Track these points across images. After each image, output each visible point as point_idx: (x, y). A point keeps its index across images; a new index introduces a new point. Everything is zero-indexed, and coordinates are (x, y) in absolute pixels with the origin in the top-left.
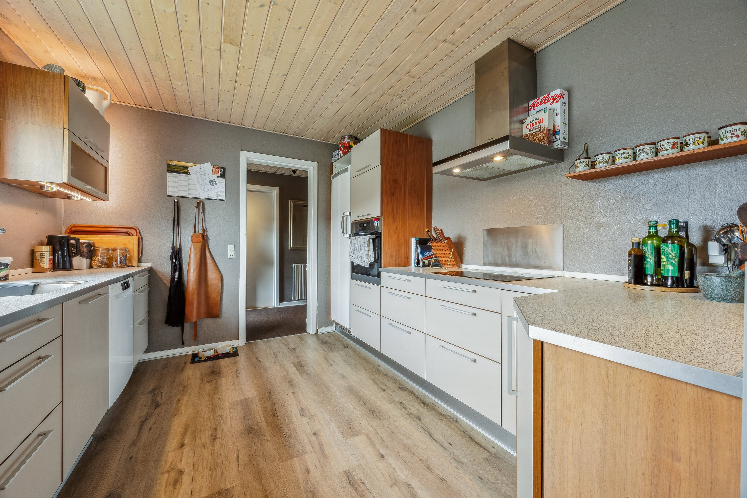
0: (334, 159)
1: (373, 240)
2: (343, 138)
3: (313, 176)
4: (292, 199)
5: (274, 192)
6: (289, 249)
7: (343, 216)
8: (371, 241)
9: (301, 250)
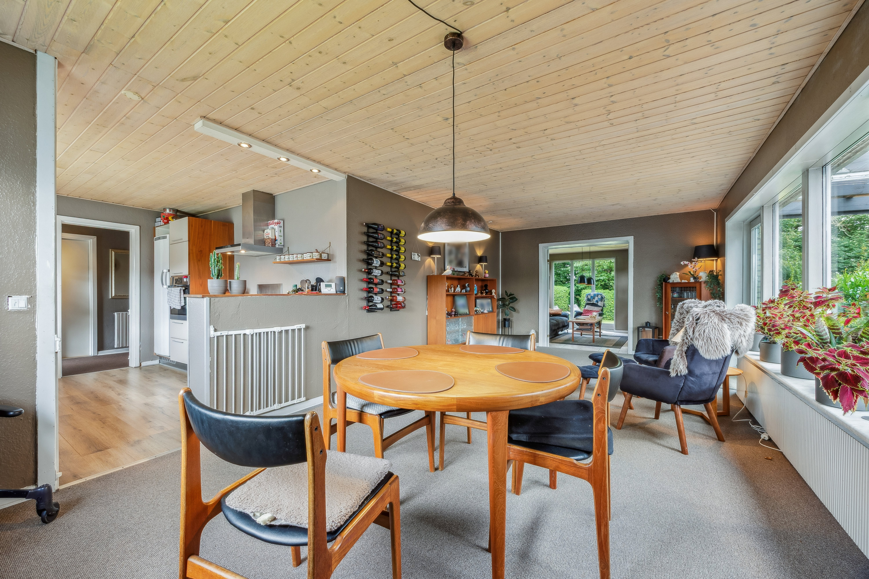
0: (157, 224)
1: (184, 290)
2: (165, 209)
3: (134, 237)
4: (113, 248)
5: (89, 241)
6: (110, 298)
7: (163, 273)
8: (182, 291)
9: (124, 299)
